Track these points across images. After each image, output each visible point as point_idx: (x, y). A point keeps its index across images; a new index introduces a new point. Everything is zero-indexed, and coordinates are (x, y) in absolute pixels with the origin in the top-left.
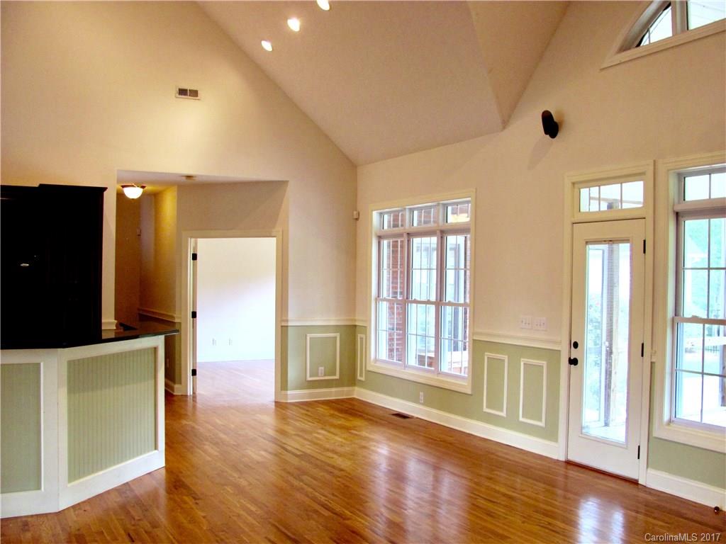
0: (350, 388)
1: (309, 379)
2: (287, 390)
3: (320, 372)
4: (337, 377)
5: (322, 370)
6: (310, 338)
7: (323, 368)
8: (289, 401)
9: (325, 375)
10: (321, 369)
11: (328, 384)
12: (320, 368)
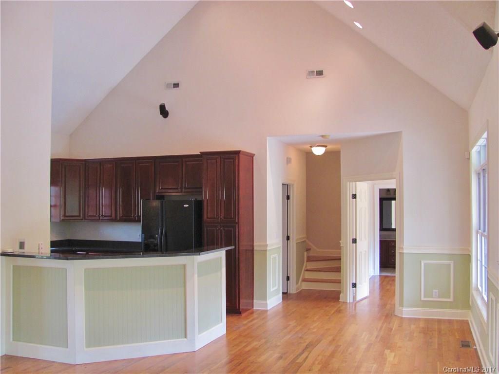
0: (464, 311)
1: (423, 299)
2: (403, 307)
3: (434, 294)
4: (451, 300)
5: (436, 293)
6: (425, 264)
7: (437, 291)
8: (403, 316)
9: (439, 297)
10: (436, 291)
11: (441, 305)
12: (434, 290)
